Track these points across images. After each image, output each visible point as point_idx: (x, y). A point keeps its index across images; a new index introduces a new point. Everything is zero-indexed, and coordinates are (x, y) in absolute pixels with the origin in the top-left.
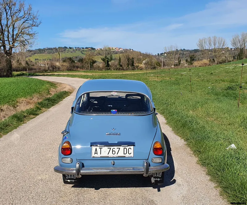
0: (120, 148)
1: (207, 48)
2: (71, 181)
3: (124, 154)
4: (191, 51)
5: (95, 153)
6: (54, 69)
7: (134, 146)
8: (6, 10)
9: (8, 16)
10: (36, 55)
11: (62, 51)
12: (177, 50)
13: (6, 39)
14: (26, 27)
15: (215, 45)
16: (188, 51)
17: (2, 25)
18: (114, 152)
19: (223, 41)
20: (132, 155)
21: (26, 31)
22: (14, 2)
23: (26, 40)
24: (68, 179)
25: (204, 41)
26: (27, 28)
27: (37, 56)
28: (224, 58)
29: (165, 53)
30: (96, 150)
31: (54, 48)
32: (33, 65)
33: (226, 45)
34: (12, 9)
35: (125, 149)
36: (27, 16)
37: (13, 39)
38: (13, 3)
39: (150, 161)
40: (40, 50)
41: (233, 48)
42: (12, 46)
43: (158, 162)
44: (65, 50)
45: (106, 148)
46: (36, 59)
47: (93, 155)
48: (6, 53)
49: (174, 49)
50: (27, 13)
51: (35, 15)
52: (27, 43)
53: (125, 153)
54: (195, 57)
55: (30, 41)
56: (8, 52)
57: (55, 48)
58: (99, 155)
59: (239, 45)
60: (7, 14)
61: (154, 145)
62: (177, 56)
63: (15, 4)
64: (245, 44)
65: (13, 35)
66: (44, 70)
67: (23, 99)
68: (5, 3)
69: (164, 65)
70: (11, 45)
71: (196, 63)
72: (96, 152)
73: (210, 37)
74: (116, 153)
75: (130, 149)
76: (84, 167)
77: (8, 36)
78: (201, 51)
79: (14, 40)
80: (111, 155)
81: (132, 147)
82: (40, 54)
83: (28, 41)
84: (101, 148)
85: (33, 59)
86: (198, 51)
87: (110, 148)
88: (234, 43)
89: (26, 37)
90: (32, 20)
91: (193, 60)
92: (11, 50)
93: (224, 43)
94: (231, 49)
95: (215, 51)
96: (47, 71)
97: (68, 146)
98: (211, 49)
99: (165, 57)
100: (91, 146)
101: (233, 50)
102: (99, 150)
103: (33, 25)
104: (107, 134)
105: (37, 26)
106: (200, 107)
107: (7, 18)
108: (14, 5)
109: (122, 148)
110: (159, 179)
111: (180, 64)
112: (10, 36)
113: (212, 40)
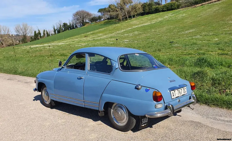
28: (11, 42)
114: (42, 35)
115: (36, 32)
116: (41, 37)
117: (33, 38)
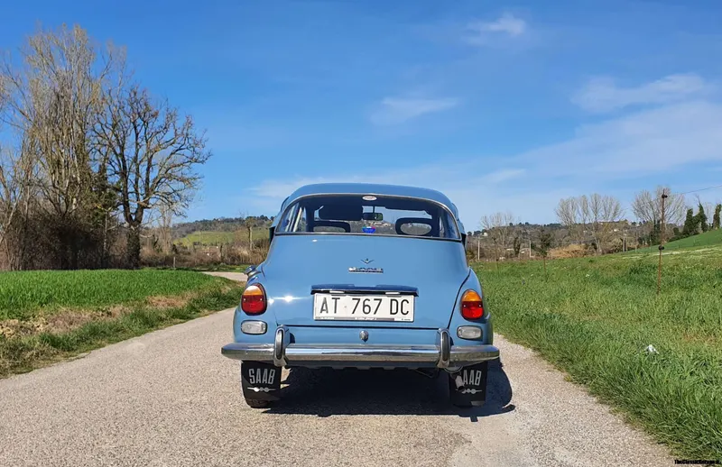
0: (381, 300)
1: (579, 220)
2: (262, 389)
3: (391, 313)
4: (543, 228)
5: (322, 310)
6: (234, 260)
7: (415, 295)
8: (135, 128)
9: (139, 141)
10: (196, 233)
11: (255, 226)
12: (511, 224)
13: (131, 189)
14: (177, 163)
15: (596, 212)
16: (535, 226)
17: (126, 158)
18: (367, 309)
19: (615, 204)
20: (410, 317)
21: (177, 172)
22: (155, 110)
23: (174, 191)
24: (254, 386)
25: (573, 204)
26: (179, 166)
27: (199, 236)
28: (617, 240)
29: (484, 231)
30: (325, 302)
31: (236, 219)
32: (189, 254)
33: (622, 214)
34: (150, 125)
35: (394, 303)
36: (180, 140)
37: (147, 189)
38: (152, 112)
39: (452, 333)
40: (205, 222)
41: (638, 221)
42: (143, 204)
43: (473, 337)
44: (262, 224)
45: (348, 298)
46: (195, 244)
47: (318, 314)
48: (129, 218)
49: (504, 223)
50: (182, 133)
51: (198, 139)
52: (177, 198)
53: (394, 311)
54: (553, 240)
55: (183, 193)
56: (134, 218)
57: (240, 220)
58: (330, 315)
59: (651, 212)
60: (137, 135)
61: (463, 295)
62: (511, 238)
63: (157, 113)
64: (663, 211)
65: (147, 179)
66: (212, 262)
67: (159, 297)
68: (136, 111)
69: (482, 256)
70: (142, 200)
71: (552, 253)
72: (324, 308)
73: (584, 196)
74: (373, 310)
75: (405, 302)
76: (294, 342)
77: (137, 182)
78: (566, 227)
79: (148, 191)
80: (359, 315)
81: (411, 298)
82: (205, 232)
83: (179, 192)
84: (336, 299)
85: (187, 242)
86: (560, 228)
87: (359, 300)
88: (640, 210)
89: (177, 185)
90: (192, 149)
91: (548, 245)
92: (140, 213)
93: (616, 209)
94: (634, 223)
95: (597, 226)
96: (219, 263)
97: (259, 292)
98: (587, 222)
99: (485, 240)
100: (313, 293)
101: (638, 225)
102: (330, 302)
103: (192, 160)
104: (351, 269)
105: (202, 162)
106: (568, 299)
107: (137, 144)
108: (155, 116)
109: (386, 300)
110: (474, 391)
111: (517, 253)
112: (140, 183)
113: (589, 201)
114: (710, 221)
115: (694, 211)
116: (704, 228)
117: (681, 231)
